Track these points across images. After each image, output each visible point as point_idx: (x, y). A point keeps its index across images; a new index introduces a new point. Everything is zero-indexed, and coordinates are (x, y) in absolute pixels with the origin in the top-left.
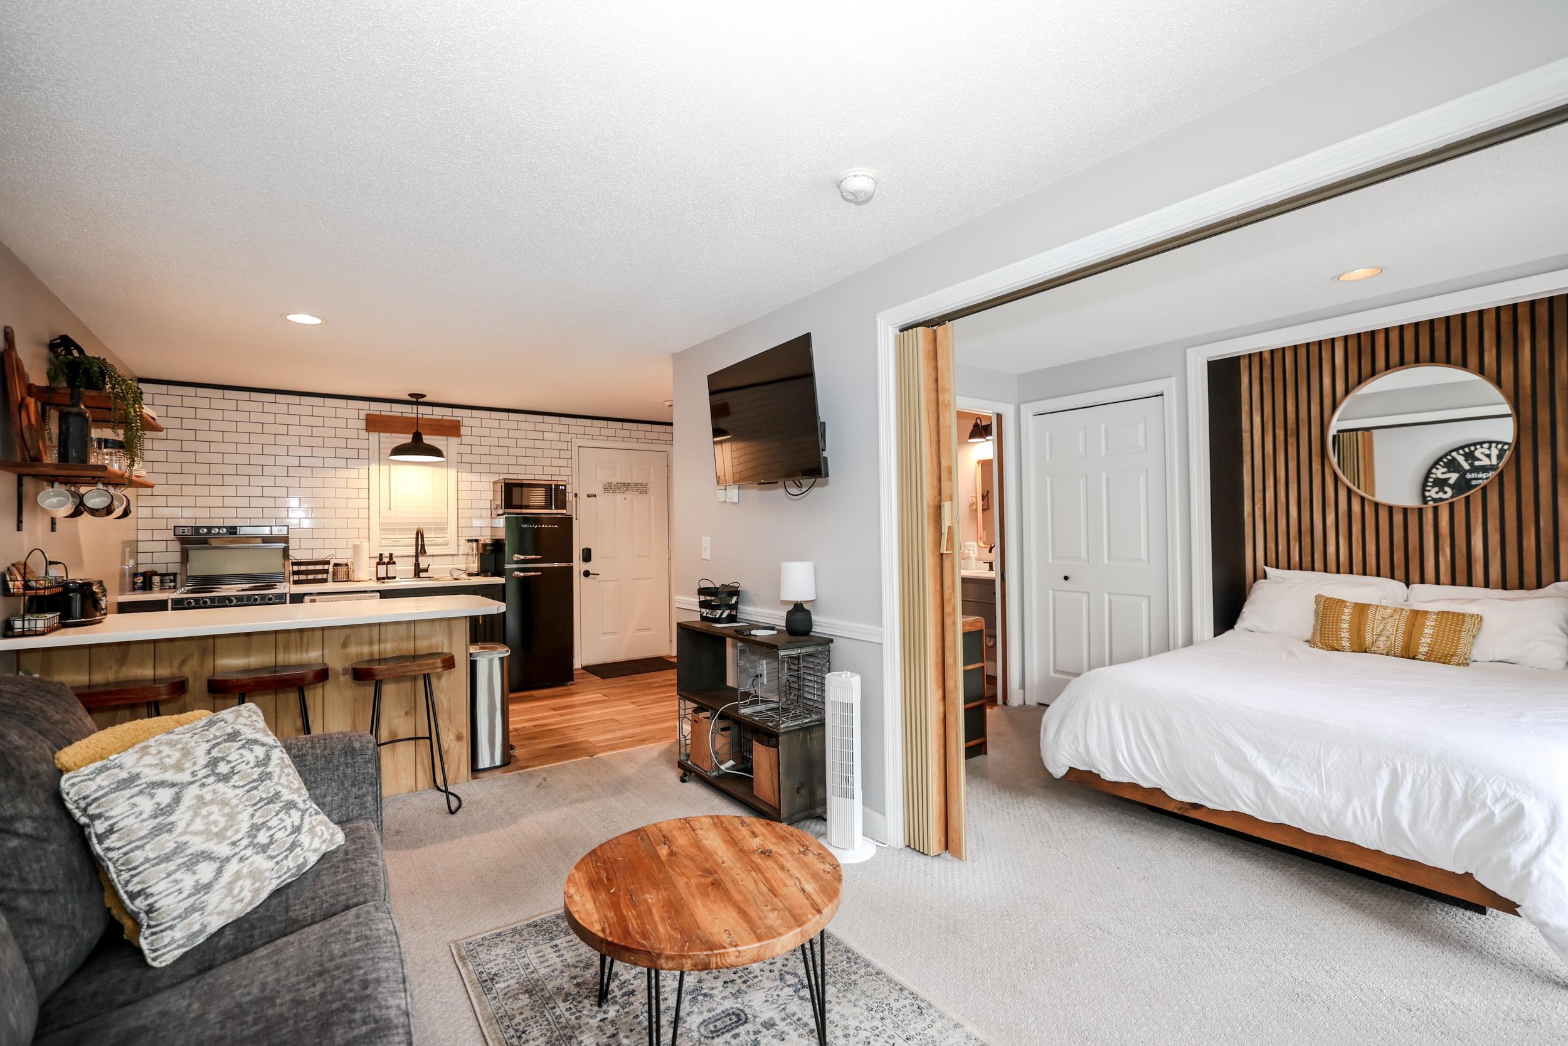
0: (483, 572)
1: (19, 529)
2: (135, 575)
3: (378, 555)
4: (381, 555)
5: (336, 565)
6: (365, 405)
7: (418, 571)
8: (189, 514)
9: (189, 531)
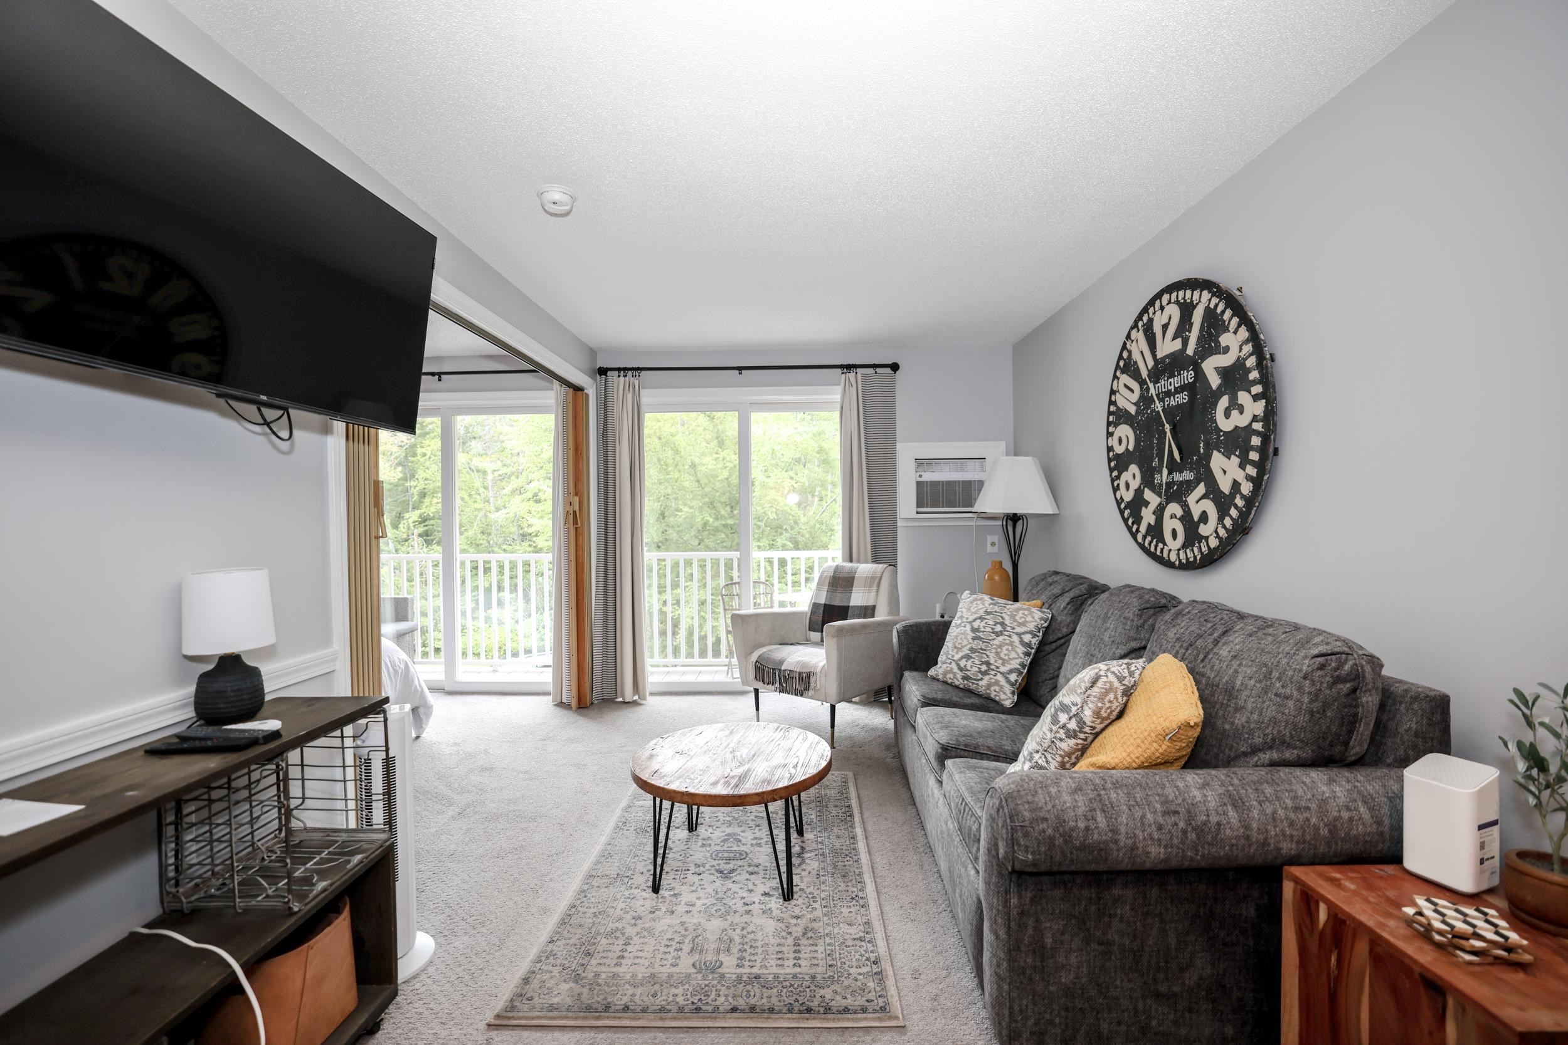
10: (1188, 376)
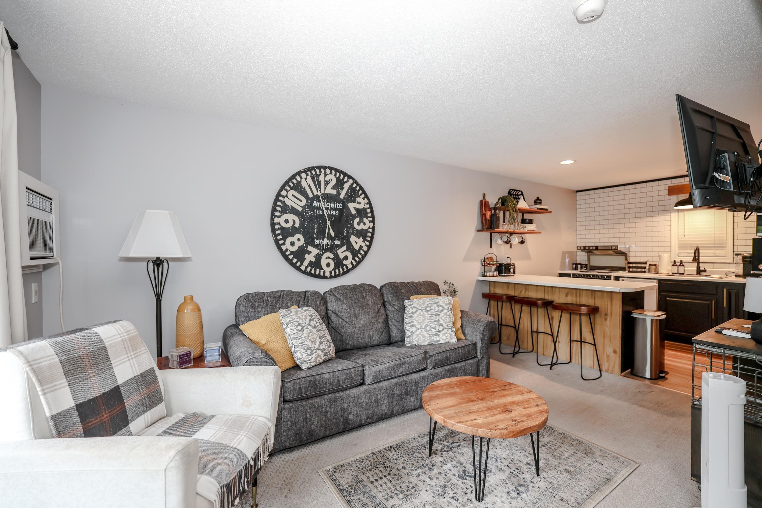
0: (743, 275)
1: (491, 247)
2: (573, 264)
3: (673, 261)
5: (650, 265)
6: (669, 181)
7: (699, 272)
8: (591, 241)
9: (582, 248)
10: (340, 206)
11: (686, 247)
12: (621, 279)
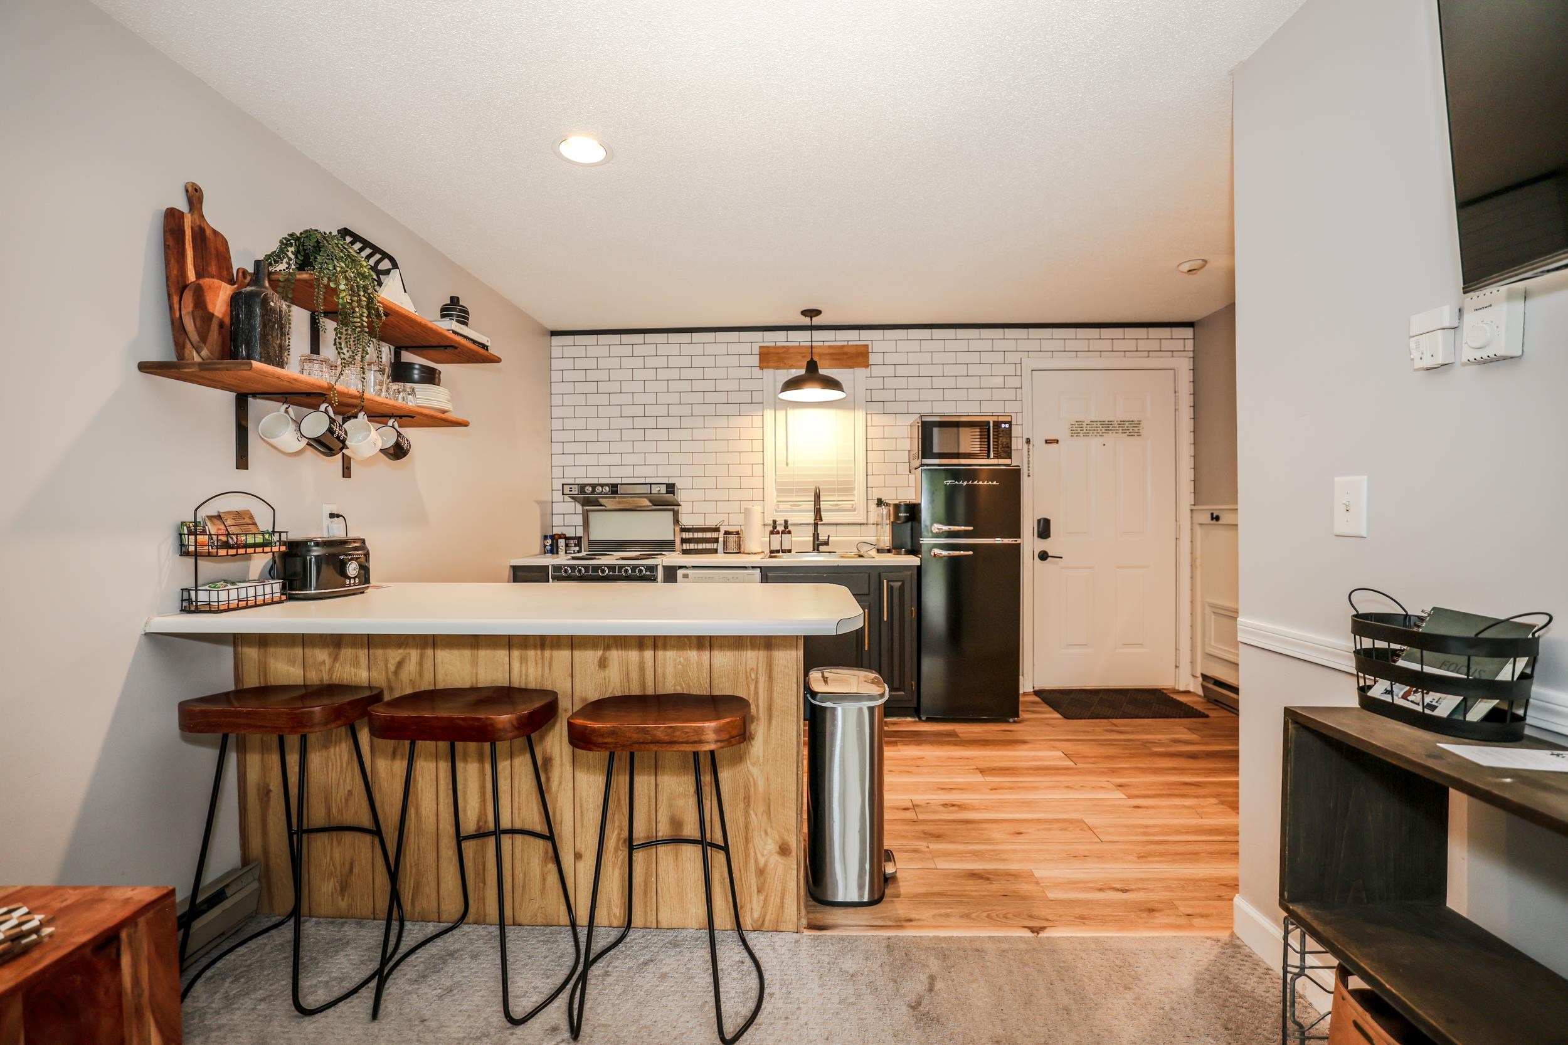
0: (896, 547)
1: (242, 461)
3: (771, 523)
4: (774, 522)
5: (727, 533)
6: (757, 336)
7: (818, 545)
9: (575, 490)
11: (791, 491)
12: (680, 573)
